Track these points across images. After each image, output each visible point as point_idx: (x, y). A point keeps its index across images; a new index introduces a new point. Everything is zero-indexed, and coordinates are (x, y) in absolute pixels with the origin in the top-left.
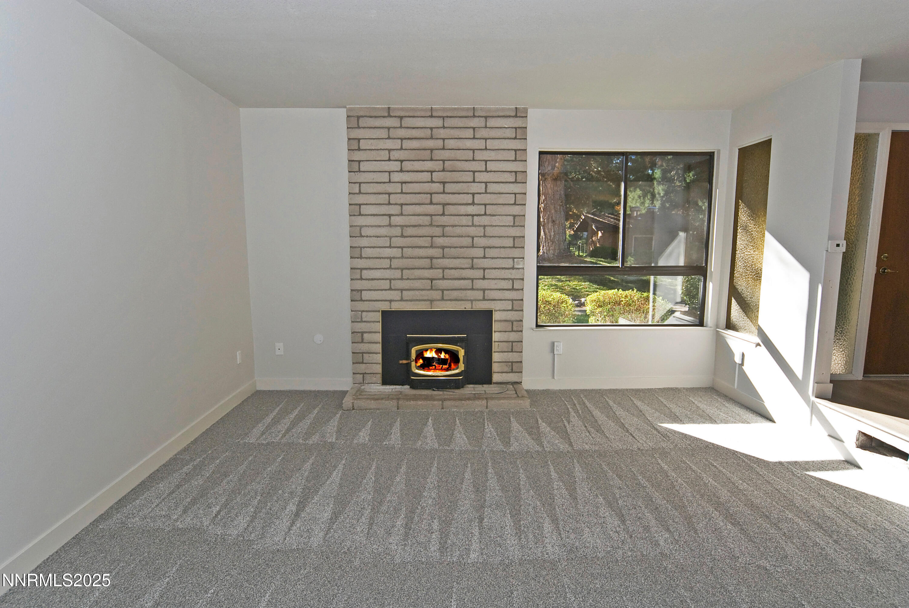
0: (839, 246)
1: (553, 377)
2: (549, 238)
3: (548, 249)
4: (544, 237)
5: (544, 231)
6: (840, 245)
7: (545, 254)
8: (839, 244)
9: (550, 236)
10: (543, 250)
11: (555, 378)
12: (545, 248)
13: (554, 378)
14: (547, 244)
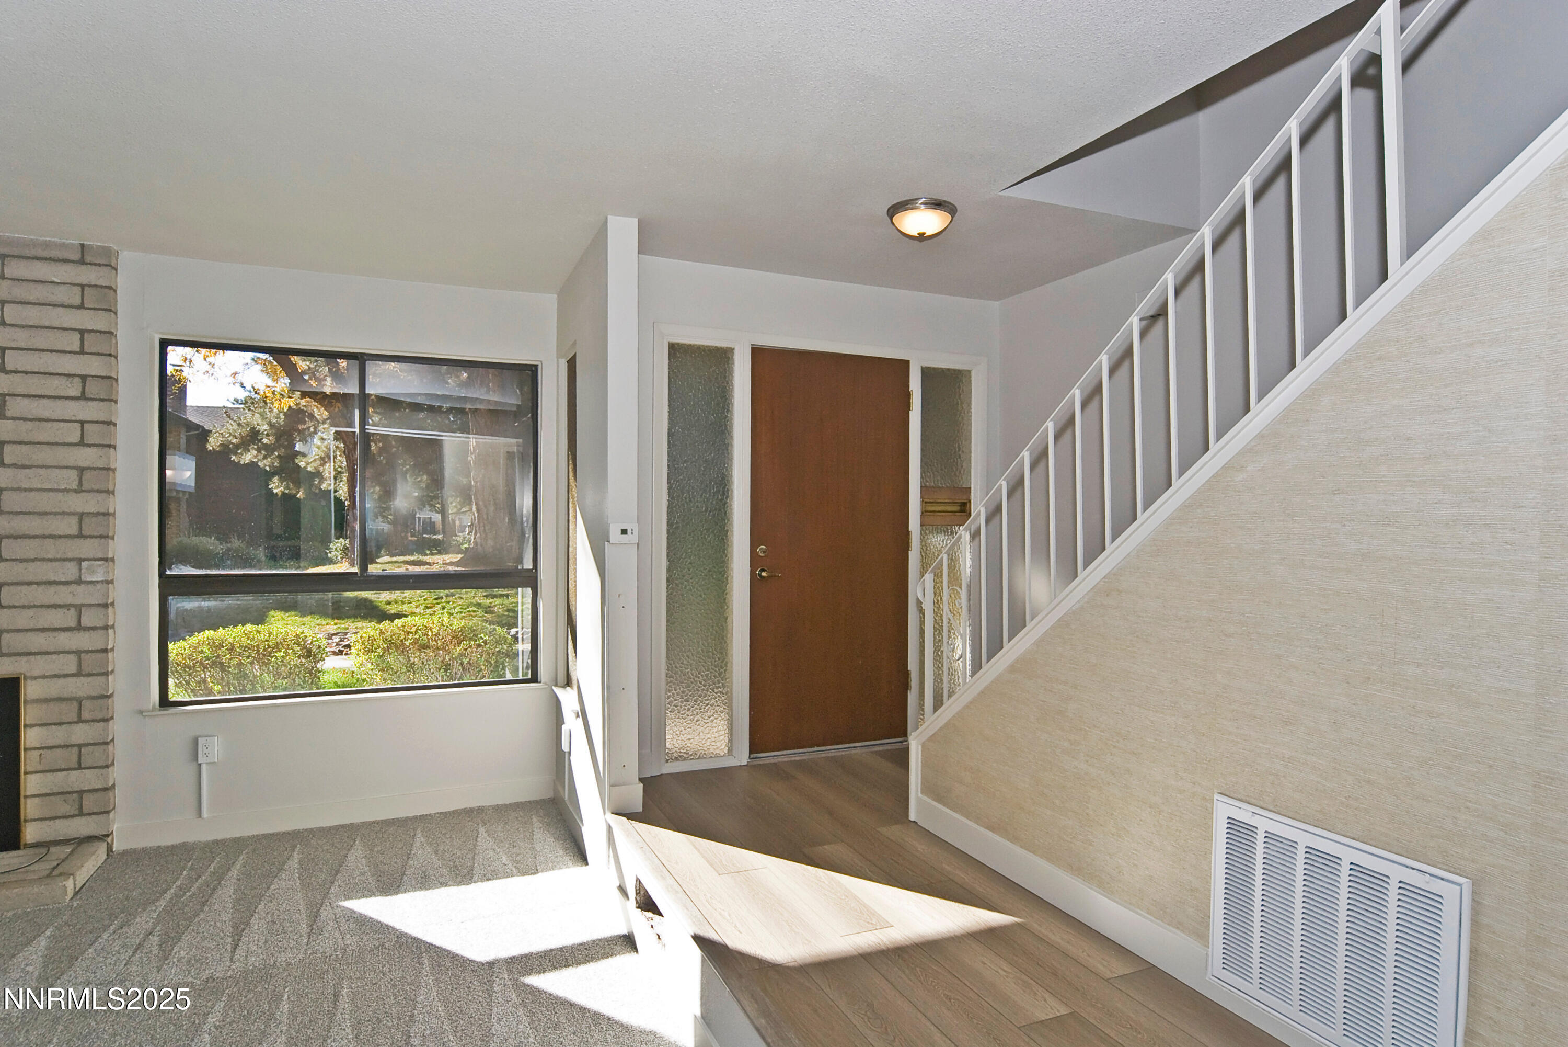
0: (626, 534)
1: (200, 815)
2: (485, 517)
3: (483, 536)
4: (476, 515)
5: (476, 504)
6: (629, 532)
7: (479, 546)
8: (626, 530)
9: (487, 514)
10: (475, 538)
11: (205, 814)
12: (478, 535)
13: (200, 817)
14: (482, 528)
